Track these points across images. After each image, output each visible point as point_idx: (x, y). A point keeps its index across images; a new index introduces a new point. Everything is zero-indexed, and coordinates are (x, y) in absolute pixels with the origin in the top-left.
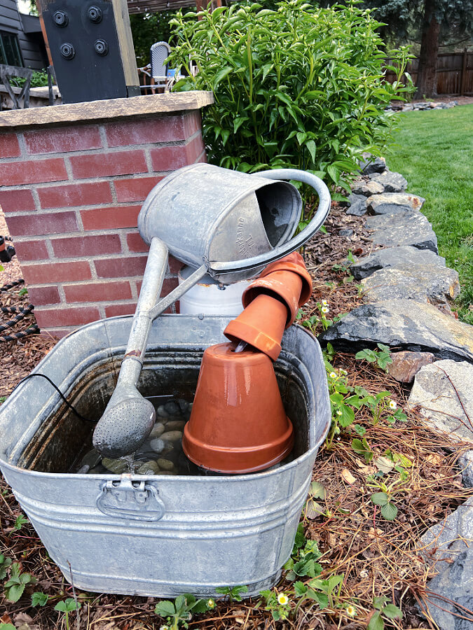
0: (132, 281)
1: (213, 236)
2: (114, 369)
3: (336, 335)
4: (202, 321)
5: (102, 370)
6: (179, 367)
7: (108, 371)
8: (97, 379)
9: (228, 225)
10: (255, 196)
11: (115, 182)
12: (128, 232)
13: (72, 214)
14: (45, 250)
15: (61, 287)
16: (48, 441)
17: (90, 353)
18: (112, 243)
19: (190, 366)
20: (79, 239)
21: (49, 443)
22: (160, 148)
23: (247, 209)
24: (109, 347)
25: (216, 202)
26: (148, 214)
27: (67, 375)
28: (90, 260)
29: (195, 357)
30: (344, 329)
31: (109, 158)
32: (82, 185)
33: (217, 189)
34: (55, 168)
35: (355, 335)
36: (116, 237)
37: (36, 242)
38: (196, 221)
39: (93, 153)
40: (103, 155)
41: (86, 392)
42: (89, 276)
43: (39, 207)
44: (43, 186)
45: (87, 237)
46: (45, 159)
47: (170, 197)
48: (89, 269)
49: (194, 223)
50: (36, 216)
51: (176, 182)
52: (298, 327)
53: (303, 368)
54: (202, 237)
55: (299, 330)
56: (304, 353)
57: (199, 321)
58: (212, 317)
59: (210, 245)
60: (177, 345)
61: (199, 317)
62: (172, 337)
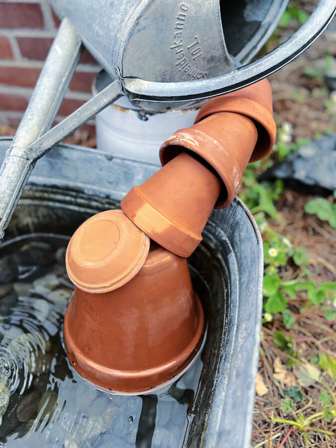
1: (131, 35)
3: (289, 172)
4: (111, 163)
18: (32, 15)
28: (10, 35)
29: (101, 203)
30: (301, 166)
36: (36, 8)
42: (10, 55)
49: (108, 3)
52: (239, 203)
53: (233, 263)
54: (116, 31)
55: (239, 208)
56: (238, 242)
57: (107, 161)
58: (124, 159)
59: (125, 50)
60: (79, 185)
61: (106, 156)
62: (71, 174)
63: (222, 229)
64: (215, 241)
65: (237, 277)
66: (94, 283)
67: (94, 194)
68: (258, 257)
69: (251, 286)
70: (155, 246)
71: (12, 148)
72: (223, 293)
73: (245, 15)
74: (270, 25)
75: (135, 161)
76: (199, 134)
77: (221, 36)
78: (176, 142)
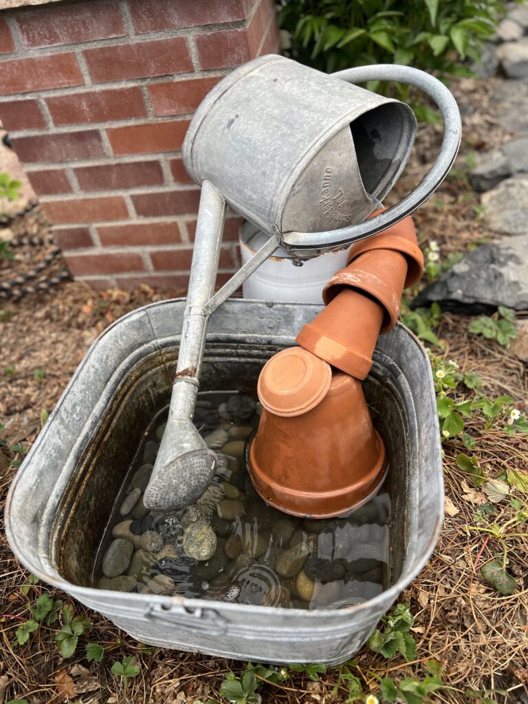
0: (181, 221)
1: (288, 199)
2: (163, 363)
3: (444, 293)
4: (271, 310)
5: (149, 367)
6: (243, 360)
7: (156, 366)
8: (144, 377)
9: (309, 180)
10: (349, 132)
11: (150, 87)
12: (172, 157)
13: (96, 134)
14: (67, 182)
15: (94, 227)
16: (88, 476)
17: (132, 349)
18: (151, 172)
19: (256, 360)
20: (108, 168)
21: (90, 478)
22: (209, 34)
23: (336, 153)
24: (156, 338)
25: (292, 140)
26: (196, 145)
27: (105, 386)
28: (126, 195)
29: (262, 350)
30: (456, 284)
31: (138, 52)
32: (104, 92)
33: (292, 112)
34: (64, 67)
35: (471, 294)
36: (155, 165)
37: (55, 171)
38: (262, 169)
39: (114, 44)
40: (129, 46)
41: (131, 397)
42: (126, 215)
43: (51, 124)
44: (52, 95)
45: (119, 165)
46: (49, 54)
47: (225, 122)
48: (124, 207)
49: (260, 172)
50: (48, 136)
51: (231, 96)
52: (401, 327)
53: (404, 383)
54: (271, 196)
55: (402, 331)
56: (406, 363)
57: (267, 308)
58: (284, 304)
59: (283, 211)
60: (240, 335)
61: (267, 304)
62: (232, 326)
63: (388, 355)
64: (382, 368)
65: (411, 394)
66: (292, 407)
67: (255, 341)
68: (427, 368)
69: (425, 394)
70: (336, 371)
71: (190, 308)
72: (399, 415)
73: (375, 154)
74: (400, 162)
75: (294, 304)
76: (359, 272)
77: (361, 185)
78: (341, 281)
